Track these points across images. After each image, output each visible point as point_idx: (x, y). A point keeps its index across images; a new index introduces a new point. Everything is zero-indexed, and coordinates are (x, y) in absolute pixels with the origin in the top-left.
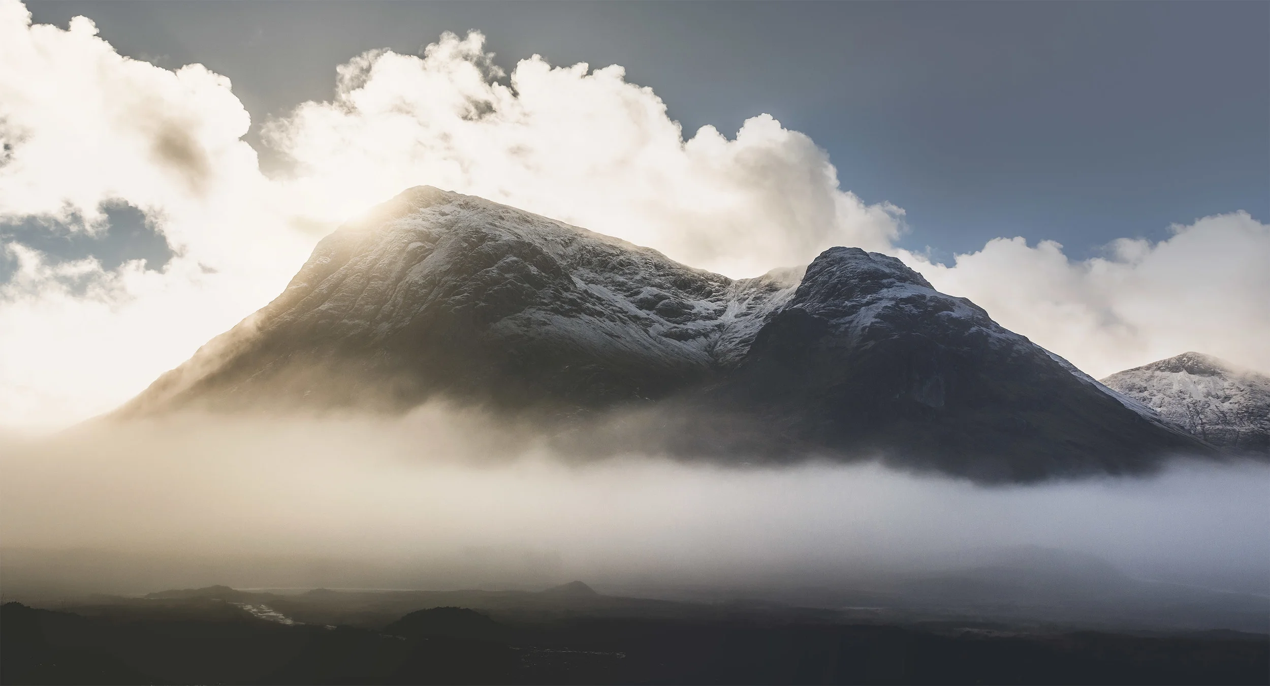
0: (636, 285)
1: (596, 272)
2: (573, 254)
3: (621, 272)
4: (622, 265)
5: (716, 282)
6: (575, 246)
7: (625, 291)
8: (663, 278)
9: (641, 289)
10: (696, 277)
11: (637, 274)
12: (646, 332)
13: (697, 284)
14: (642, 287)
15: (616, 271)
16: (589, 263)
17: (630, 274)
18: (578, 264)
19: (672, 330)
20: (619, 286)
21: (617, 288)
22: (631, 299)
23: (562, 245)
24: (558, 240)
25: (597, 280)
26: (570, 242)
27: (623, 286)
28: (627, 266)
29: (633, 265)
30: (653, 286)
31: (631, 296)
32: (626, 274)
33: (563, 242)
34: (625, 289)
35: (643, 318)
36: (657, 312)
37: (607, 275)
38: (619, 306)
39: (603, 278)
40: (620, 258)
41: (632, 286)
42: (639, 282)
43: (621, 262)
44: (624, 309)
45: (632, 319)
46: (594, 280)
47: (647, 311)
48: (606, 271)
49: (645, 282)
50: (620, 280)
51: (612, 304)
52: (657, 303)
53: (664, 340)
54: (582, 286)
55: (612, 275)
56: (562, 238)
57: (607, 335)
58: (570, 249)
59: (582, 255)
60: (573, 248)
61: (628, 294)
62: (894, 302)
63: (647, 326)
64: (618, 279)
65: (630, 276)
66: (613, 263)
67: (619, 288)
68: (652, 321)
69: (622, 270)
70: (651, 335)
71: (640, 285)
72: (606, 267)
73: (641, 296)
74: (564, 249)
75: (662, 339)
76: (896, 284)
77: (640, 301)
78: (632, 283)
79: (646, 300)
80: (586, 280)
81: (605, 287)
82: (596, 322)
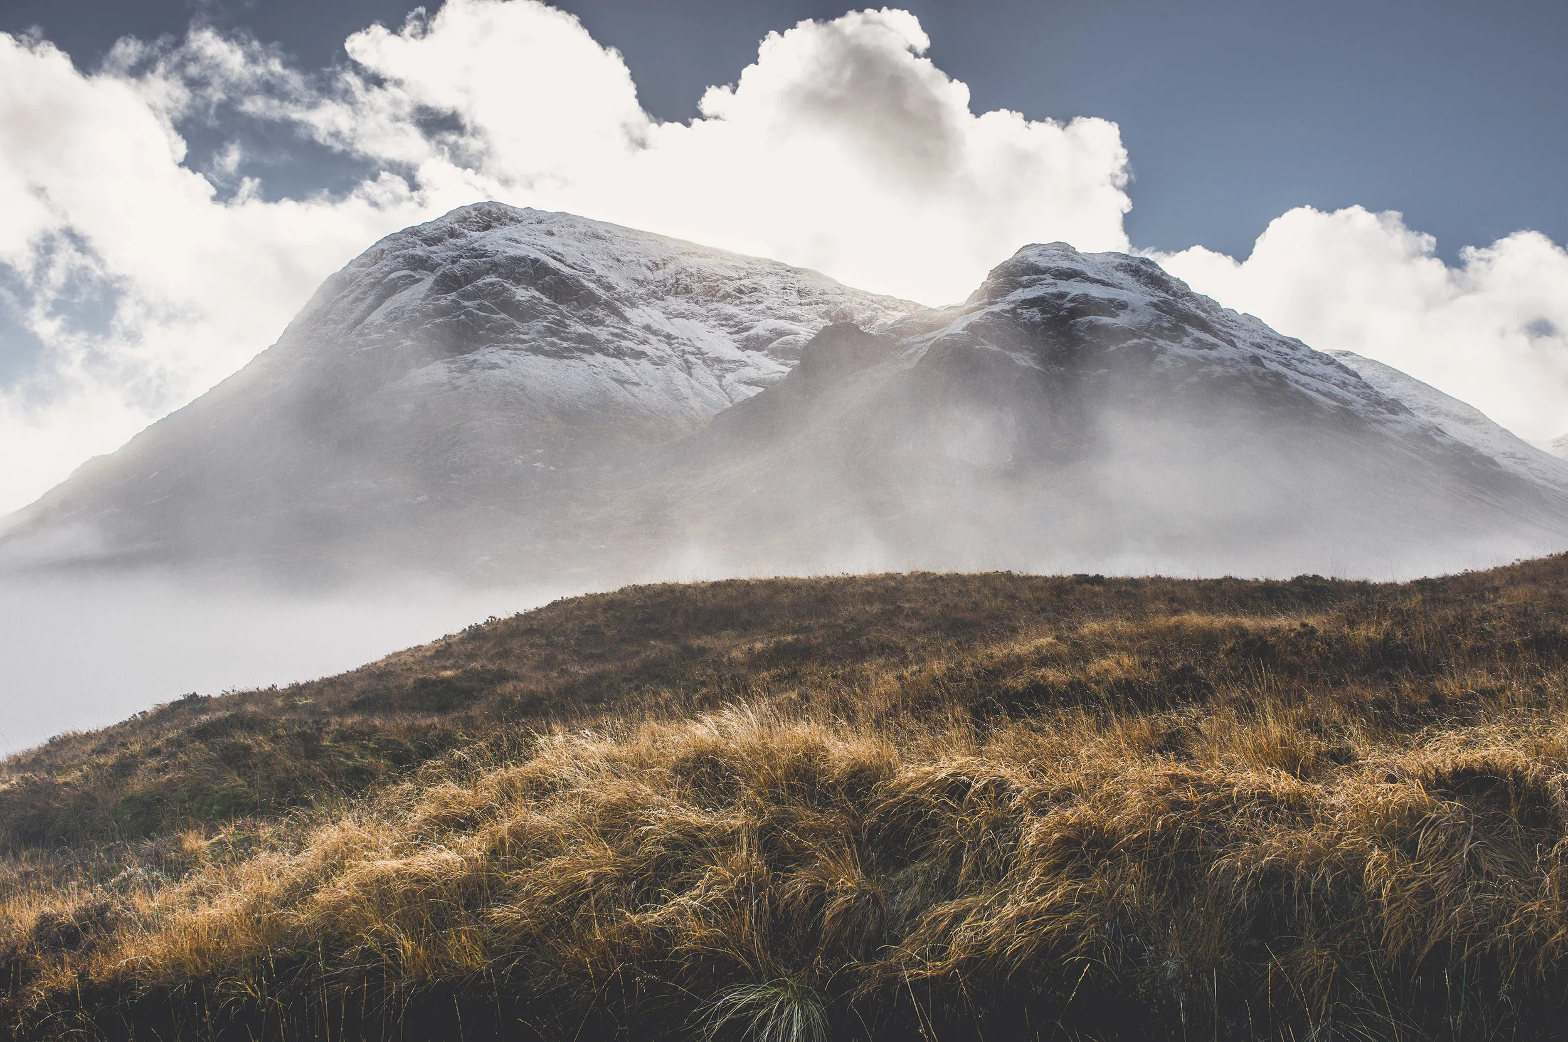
0: (752, 317)
1: (696, 303)
2: (662, 279)
3: (737, 302)
4: (741, 291)
6: (671, 268)
7: (731, 327)
9: (757, 324)
11: (761, 303)
12: (719, 378)
13: (864, 314)
14: (760, 321)
15: (729, 299)
16: (687, 290)
17: (750, 303)
18: (668, 293)
19: (769, 376)
20: (726, 319)
21: (721, 322)
22: (736, 337)
23: (648, 268)
24: (642, 260)
25: (692, 313)
26: (664, 264)
27: (731, 319)
28: (750, 292)
29: (760, 292)
30: (779, 318)
31: (737, 332)
32: (744, 303)
33: (650, 264)
34: (732, 323)
35: (729, 361)
36: (766, 352)
37: (712, 306)
38: (699, 346)
39: (703, 311)
40: (742, 282)
41: (744, 320)
42: (758, 313)
43: (743, 288)
44: (704, 350)
45: (709, 362)
46: (687, 313)
47: (749, 352)
48: (712, 301)
49: (769, 312)
50: (730, 313)
51: (689, 343)
52: (771, 340)
53: (743, 388)
54: (646, 321)
55: (721, 305)
56: (651, 258)
57: (613, 382)
58: (660, 272)
59: (678, 280)
60: (667, 270)
61: (733, 330)
62: (1013, 306)
63: (727, 370)
64: (726, 311)
65: (748, 306)
66: (727, 289)
67: (724, 322)
68: (746, 365)
69: (739, 298)
70: (724, 382)
71: (757, 318)
72: (713, 296)
73: (751, 332)
74: (648, 273)
75: (739, 387)
76: (1042, 282)
77: (747, 339)
78: (746, 315)
79: (757, 338)
80: (670, 313)
81: (701, 321)
82: (614, 365)
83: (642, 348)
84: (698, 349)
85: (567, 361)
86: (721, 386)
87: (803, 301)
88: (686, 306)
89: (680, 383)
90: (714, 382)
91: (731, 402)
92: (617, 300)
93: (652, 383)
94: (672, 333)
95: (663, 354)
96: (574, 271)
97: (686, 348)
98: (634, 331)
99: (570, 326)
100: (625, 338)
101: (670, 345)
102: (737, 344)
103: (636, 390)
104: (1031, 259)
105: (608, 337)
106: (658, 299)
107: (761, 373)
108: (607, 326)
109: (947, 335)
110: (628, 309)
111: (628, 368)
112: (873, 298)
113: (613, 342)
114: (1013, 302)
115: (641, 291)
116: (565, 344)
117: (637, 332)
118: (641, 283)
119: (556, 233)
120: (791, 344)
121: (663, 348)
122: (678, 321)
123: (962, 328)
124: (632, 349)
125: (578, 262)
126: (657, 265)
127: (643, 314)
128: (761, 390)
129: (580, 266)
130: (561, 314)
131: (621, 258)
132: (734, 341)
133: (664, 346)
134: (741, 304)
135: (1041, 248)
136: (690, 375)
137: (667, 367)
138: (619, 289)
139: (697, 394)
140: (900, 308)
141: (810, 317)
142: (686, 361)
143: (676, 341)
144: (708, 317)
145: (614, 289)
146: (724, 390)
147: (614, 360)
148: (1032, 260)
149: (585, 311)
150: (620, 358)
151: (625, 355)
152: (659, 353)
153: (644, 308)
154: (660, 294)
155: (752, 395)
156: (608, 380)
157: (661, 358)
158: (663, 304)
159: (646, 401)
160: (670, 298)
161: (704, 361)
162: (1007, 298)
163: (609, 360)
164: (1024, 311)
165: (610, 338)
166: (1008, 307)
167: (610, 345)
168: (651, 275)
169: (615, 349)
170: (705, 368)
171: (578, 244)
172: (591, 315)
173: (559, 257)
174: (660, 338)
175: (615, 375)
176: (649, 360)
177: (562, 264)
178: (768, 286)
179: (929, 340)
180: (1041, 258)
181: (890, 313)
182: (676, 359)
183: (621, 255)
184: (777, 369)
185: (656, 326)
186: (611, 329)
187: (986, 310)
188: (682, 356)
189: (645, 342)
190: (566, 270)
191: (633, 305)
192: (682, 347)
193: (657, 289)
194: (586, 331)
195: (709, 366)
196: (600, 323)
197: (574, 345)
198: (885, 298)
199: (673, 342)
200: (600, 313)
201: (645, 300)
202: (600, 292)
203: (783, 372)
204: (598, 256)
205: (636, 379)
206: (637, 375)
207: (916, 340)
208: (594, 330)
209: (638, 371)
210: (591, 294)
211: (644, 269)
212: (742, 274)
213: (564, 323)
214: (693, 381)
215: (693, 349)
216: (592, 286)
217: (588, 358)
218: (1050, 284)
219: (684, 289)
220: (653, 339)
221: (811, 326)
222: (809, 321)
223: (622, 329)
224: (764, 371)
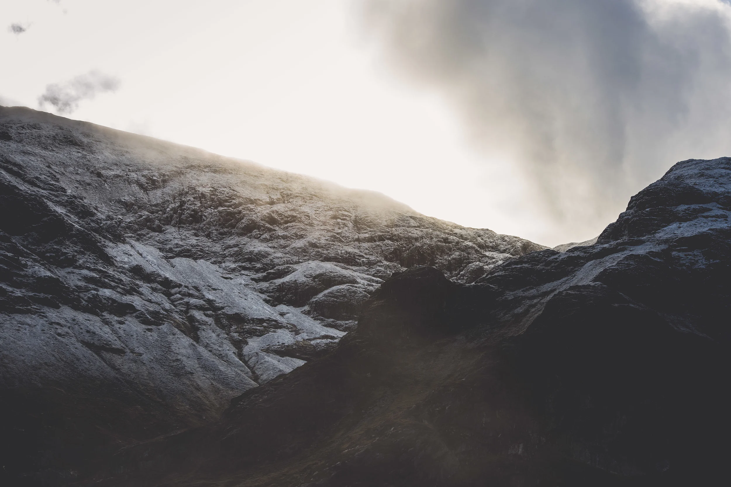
0: (288, 257)
1: (208, 236)
2: (160, 201)
3: (266, 235)
4: (273, 221)
5: (504, 251)
7: (258, 271)
8: (366, 245)
9: (295, 266)
10: (450, 243)
11: (302, 237)
12: (239, 345)
13: (450, 255)
14: (299, 262)
16: (196, 218)
17: (284, 237)
18: (168, 221)
19: (312, 342)
20: (250, 260)
21: (244, 264)
22: (264, 285)
23: (141, 186)
24: (133, 175)
25: (202, 251)
26: (164, 181)
27: (258, 260)
28: (286, 222)
29: (300, 222)
30: (328, 259)
31: (265, 279)
32: (278, 237)
33: (143, 180)
34: (259, 265)
35: (253, 320)
36: (307, 308)
37: (231, 241)
38: (211, 297)
39: (217, 248)
40: (275, 208)
41: (276, 261)
42: (297, 252)
43: (275, 216)
44: (219, 303)
45: (224, 321)
46: (194, 250)
47: (283, 308)
48: (231, 234)
49: (313, 251)
50: (256, 250)
51: (197, 294)
52: (316, 291)
53: (272, 360)
54: (136, 260)
55: (244, 239)
56: (146, 172)
57: (85, 349)
58: (159, 192)
59: (183, 203)
60: (167, 190)
61: (260, 275)
62: (663, 247)
63: (253, 333)
64: (252, 249)
65: (282, 242)
66: (254, 217)
67: (247, 265)
68: (278, 326)
69: (270, 230)
70: (246, 350)
71: (295, 259)
72: (233, 226)
73: (287, 279)
74: (141, 194)
75: (267, 359)
76: (706, 214)
77: (281, 288)
78: (279, 255)
79: (294, 287)
80: (171, 250)
81: (214, 263)
82: (87, 323)
83: (127, 299)
84: (209, 301)
85: (18, 317)
86: (240, 355)
87: (362, 236)
88: (193, 241)
89: (183, 351)
90: (229, 350)
91: (256, 378)
92: (96, 230)
93: (141, 350)
94: (172, 278)
95: (157, 308)
96: (36, 189)
97: (193, 301)
98: (117, 275)
99: (26, 266)
100: (106, 286)
101: (168, 295)
102: (264, 296)
103: (118, 360)
104: (688, 181)
105: (80, 283)
106: (154, 230)
107: (299, 338)
108: (81, 267)
109: (571, 288)
110: (111, 244)
111: (106, 329)
112: (463, 232)
113: (87, 290)
114: (666, 241)
115: (129, 218)
116: (18, 293)
117: (123, 277)
118: (128, 207)
119: (13, 135)
120: (344, 296)
121: (159, 300)
122: (181, 262)
123: (591, 278)
124: (114, 301)
125: (43, 177)
126: (154, 182)
127: (132, 252)
128: (301, 363)
129: (45, 183)
130: (13, 249)
131: (103, 172)
132: (262, 291)
133: (159, 297)
134: (272, 238)
135: (703, 165)
136: (197, 339)
137: (164, 327)
138: (100, 215)
139: (206, 367)
140: (502, 247)
141: (372, 258)
142: (192, 319)
143: (177, 289)
144: (224, 256)
145: (93, 215)
146: (245, 362)
147: (87, 316)
148: (690, 182)
149: (48, 246)
150: (97, 315)
151: (104, 308)
152: (152, 308)
153: (133, 242)
154: (157, 222)
155: (288, 370)
156: (79, 345)
157: (155, 314)
158: (160, 237)
159: (133, 376)
160: (170, 229)
161: (218, 321)
162: (658, 235)
163: (81, 317)
164: (681, 254)
165: (82, 284)
166: (657, 249)
167: (82, 295)
168: (145, 196)
169: (89, 300)
170: (219, 330)
171: (43, 153)
172: (58, 251)
173: (15, 169)
174: (154, 285)
175: (87, 338)
176: (137, 317)
177: (18, 180)
178: (312, 213)
179: (547, 293)
180: (702, 180)
181: (487, 254)
182: (177, 316)
183: (104, 168)
184: (323, 333)
185: (149, 269)
186: (85, 272)
187: (627, 253)
188: (186, 312)
189: (133, 290)
190: (24, 187)
191: (118, 239)
192: (186, 300)
193: (152, 216)
194: (49, 274)
195: (223, 327)
196: (71, 262)
197: (31, 294)
198: (479, 233)
199: (173, 291)
200: (69, 250)
201: (135, 231)
202: (73, 220)
203: (332, 338)
204: (71, 169)
205: (118, 344)
206: (119, 337)
207: (526, 294)
208: (61, 273)
209: (121, 332)
210: (58, 219)
211: (135, 188)
212: (276, 196)
213: (18, 261)
214: (201, 349)
215: (202, 302)
216: (60, 210)
217: (52, 314)
218: (717, 216)
219: (191, 216)
220: (145, 288)
221: (373, 271)
222: (370, 264)
223: (100, 271)
224: (305, 336)
